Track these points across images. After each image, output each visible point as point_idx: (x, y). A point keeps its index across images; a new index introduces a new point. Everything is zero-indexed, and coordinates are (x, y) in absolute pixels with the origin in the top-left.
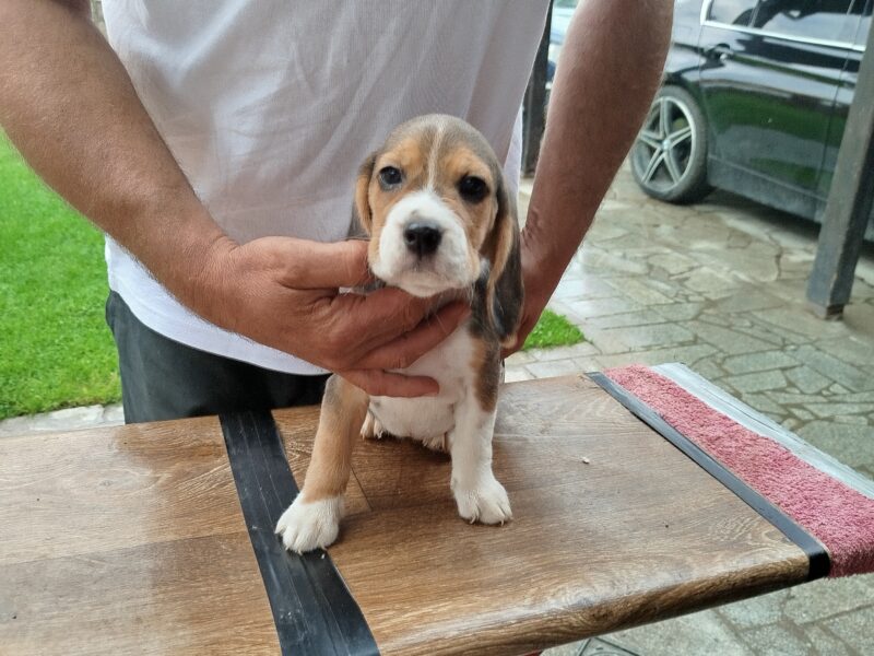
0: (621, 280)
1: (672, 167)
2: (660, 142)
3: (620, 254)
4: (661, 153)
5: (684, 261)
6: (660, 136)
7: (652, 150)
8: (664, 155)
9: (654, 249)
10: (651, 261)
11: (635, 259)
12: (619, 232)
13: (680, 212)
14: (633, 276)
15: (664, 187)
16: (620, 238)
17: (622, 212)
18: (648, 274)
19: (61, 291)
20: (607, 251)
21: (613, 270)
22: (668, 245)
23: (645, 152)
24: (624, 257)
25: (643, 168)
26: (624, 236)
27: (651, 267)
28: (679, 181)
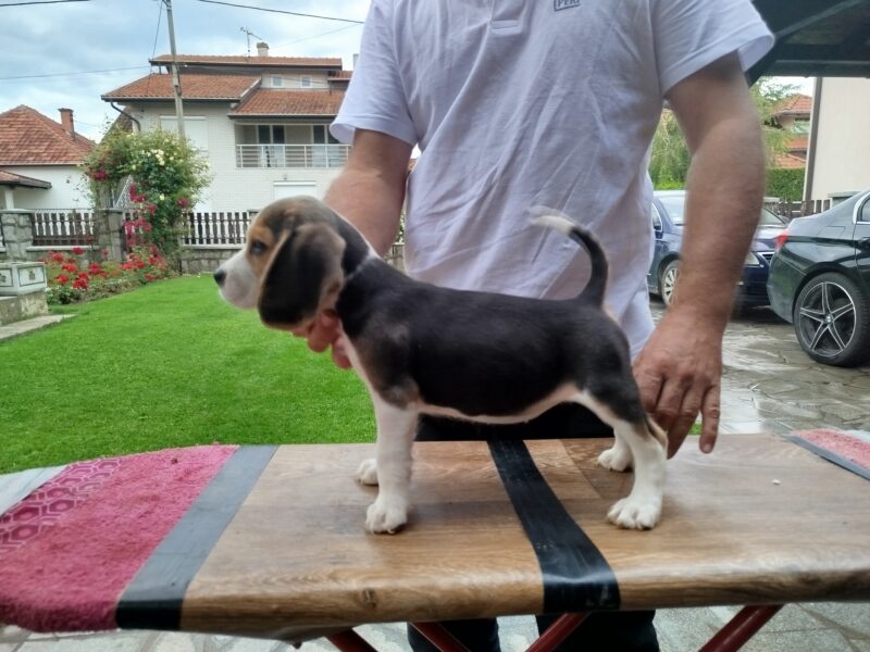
0: (796, 423)
1: (837, 338)
2: (823, 317)
3: (793, 403)
4: (825, 325)
5: (855, 410)
6: (824, 313)
7: (816, 324)
8: (828, 327)
9: (826, 400)
10: (823, 410)
11: (808, 408)
12: (791, 387)
13: (847, 374)
14: (808, 420)
15: (830, 353)
16: (792, 391)
17: (793, 373)
18: (821, 420)
19: (366, 416)
20: (781, 401)
21: (788, 415)
22: (839, 398)
23: (809, 326)
24: (798, 405)
25: (809, 339)
26: (796, 390)
27: (824, 414)
28: (844, 348)
